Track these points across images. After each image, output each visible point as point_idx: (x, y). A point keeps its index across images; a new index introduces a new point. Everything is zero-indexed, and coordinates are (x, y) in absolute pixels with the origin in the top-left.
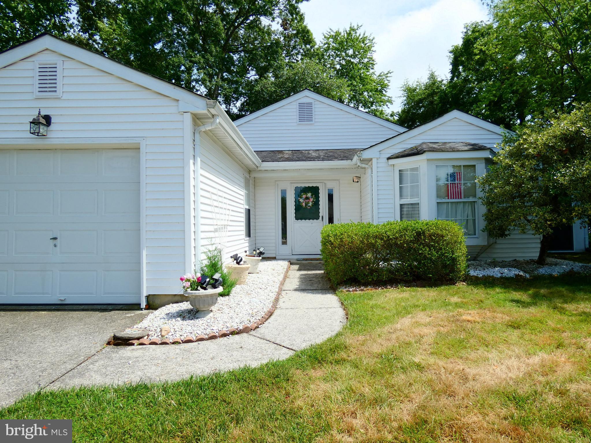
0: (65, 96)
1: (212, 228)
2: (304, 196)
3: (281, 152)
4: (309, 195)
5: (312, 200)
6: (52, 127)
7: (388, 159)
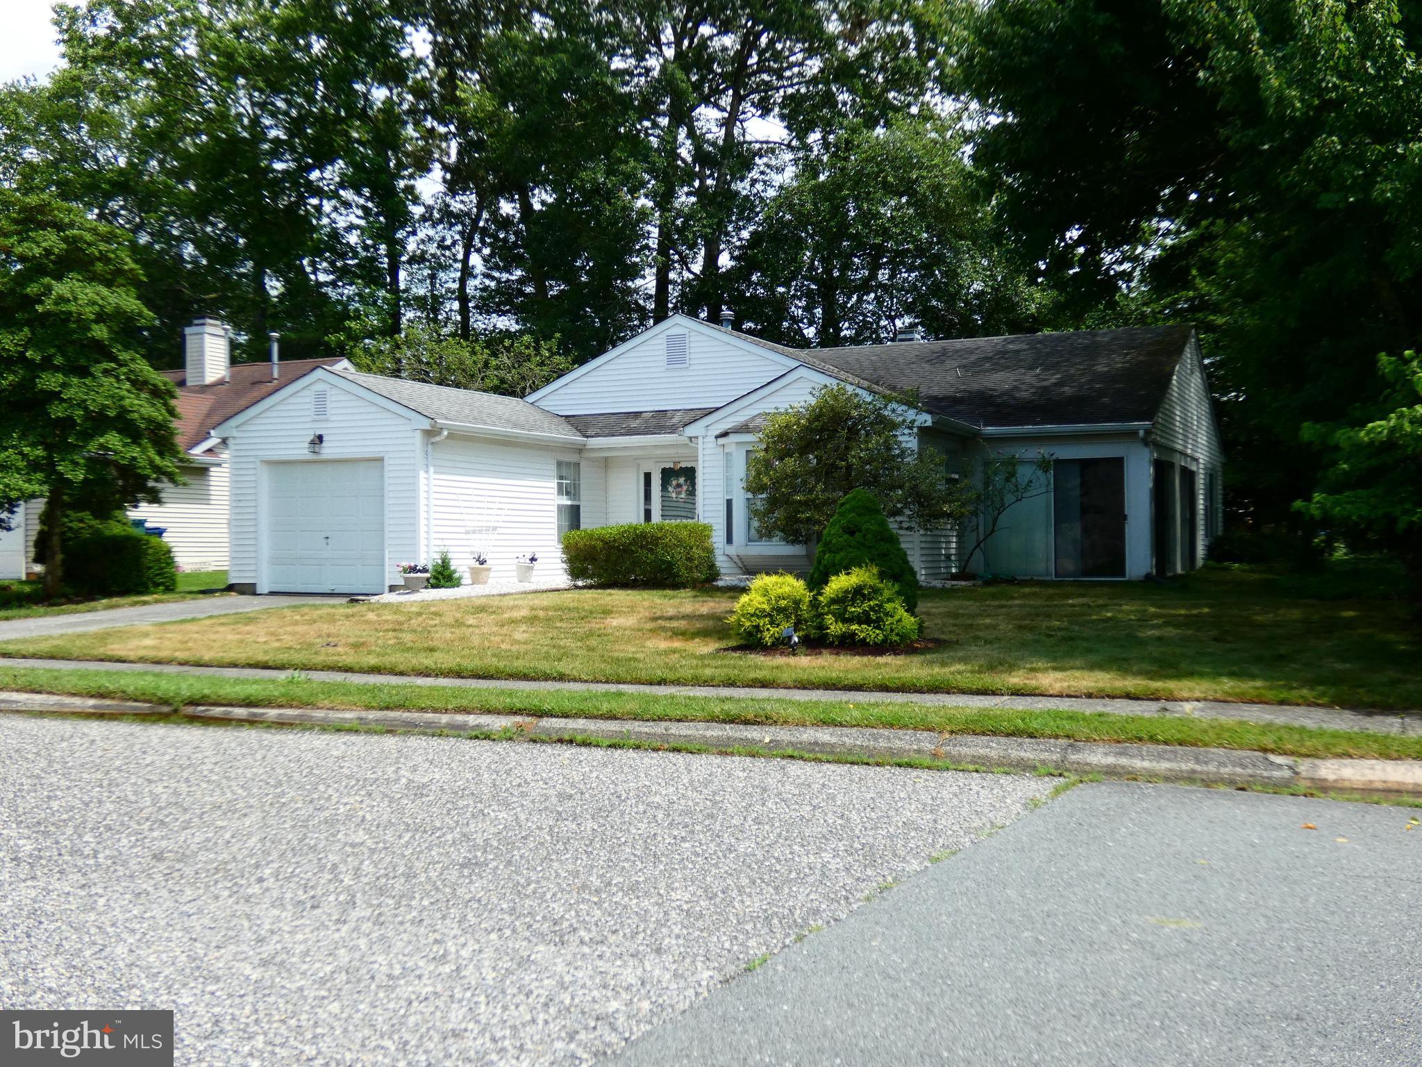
0: (333, 418)
1: (463, 530)
2: (674, 483)
3: (637, 415)
4: (682, 480)
5: (685, 488)
6: (324, 444)
7: (717, 437)
